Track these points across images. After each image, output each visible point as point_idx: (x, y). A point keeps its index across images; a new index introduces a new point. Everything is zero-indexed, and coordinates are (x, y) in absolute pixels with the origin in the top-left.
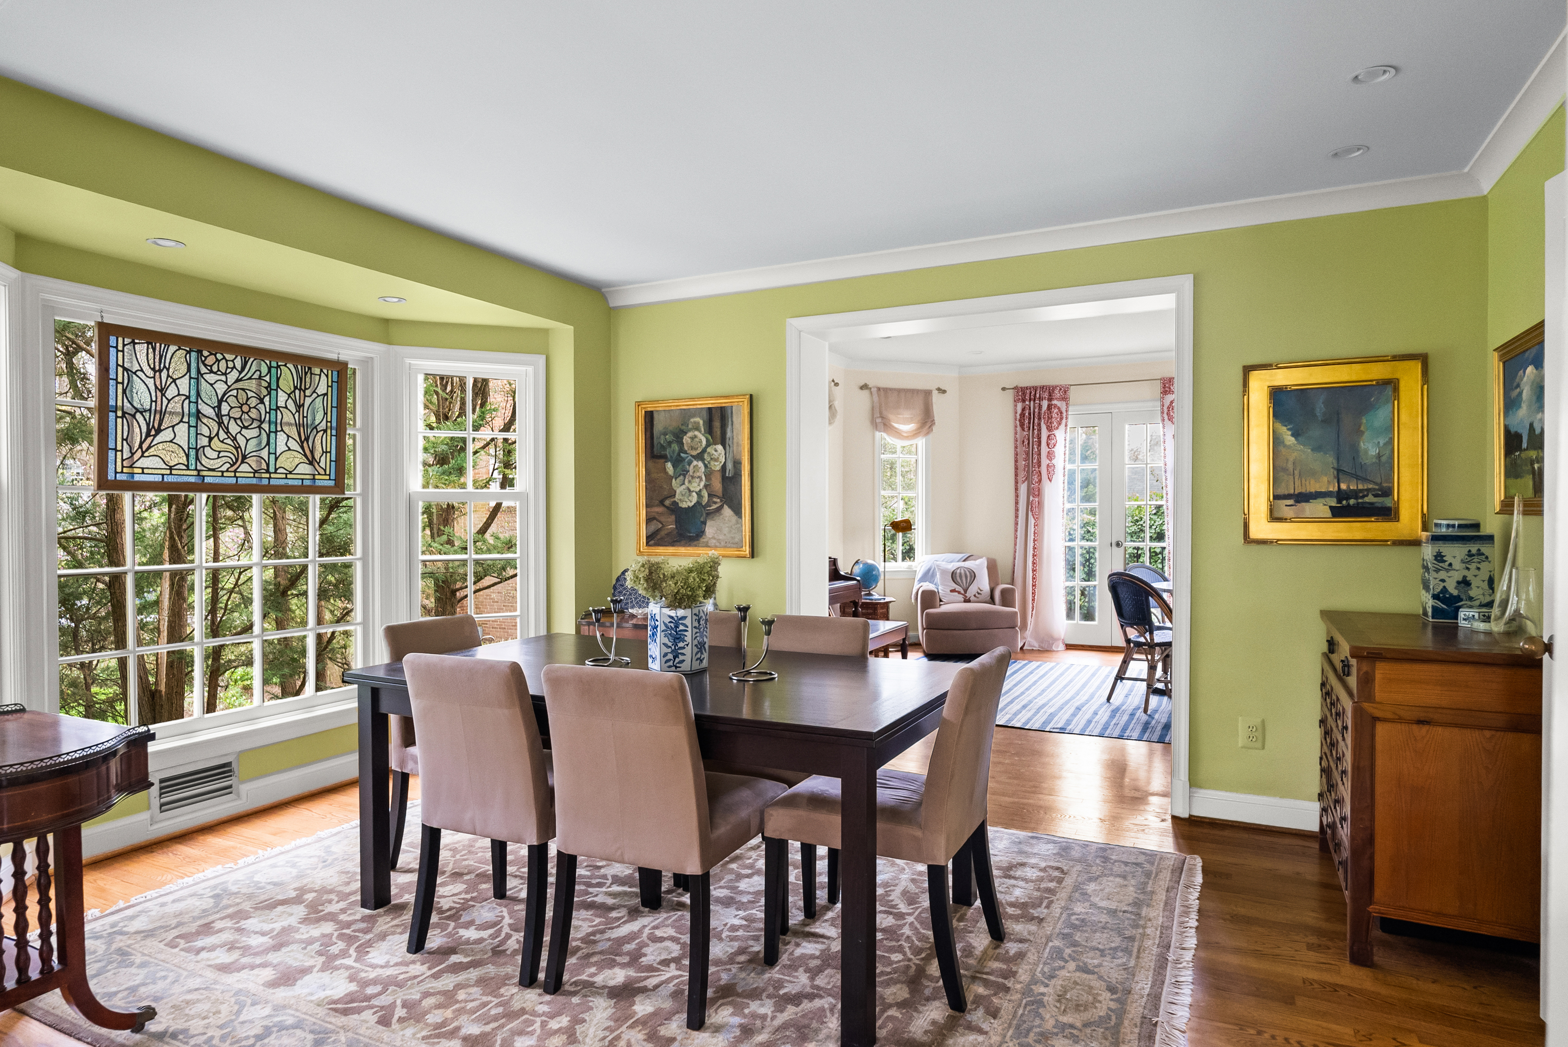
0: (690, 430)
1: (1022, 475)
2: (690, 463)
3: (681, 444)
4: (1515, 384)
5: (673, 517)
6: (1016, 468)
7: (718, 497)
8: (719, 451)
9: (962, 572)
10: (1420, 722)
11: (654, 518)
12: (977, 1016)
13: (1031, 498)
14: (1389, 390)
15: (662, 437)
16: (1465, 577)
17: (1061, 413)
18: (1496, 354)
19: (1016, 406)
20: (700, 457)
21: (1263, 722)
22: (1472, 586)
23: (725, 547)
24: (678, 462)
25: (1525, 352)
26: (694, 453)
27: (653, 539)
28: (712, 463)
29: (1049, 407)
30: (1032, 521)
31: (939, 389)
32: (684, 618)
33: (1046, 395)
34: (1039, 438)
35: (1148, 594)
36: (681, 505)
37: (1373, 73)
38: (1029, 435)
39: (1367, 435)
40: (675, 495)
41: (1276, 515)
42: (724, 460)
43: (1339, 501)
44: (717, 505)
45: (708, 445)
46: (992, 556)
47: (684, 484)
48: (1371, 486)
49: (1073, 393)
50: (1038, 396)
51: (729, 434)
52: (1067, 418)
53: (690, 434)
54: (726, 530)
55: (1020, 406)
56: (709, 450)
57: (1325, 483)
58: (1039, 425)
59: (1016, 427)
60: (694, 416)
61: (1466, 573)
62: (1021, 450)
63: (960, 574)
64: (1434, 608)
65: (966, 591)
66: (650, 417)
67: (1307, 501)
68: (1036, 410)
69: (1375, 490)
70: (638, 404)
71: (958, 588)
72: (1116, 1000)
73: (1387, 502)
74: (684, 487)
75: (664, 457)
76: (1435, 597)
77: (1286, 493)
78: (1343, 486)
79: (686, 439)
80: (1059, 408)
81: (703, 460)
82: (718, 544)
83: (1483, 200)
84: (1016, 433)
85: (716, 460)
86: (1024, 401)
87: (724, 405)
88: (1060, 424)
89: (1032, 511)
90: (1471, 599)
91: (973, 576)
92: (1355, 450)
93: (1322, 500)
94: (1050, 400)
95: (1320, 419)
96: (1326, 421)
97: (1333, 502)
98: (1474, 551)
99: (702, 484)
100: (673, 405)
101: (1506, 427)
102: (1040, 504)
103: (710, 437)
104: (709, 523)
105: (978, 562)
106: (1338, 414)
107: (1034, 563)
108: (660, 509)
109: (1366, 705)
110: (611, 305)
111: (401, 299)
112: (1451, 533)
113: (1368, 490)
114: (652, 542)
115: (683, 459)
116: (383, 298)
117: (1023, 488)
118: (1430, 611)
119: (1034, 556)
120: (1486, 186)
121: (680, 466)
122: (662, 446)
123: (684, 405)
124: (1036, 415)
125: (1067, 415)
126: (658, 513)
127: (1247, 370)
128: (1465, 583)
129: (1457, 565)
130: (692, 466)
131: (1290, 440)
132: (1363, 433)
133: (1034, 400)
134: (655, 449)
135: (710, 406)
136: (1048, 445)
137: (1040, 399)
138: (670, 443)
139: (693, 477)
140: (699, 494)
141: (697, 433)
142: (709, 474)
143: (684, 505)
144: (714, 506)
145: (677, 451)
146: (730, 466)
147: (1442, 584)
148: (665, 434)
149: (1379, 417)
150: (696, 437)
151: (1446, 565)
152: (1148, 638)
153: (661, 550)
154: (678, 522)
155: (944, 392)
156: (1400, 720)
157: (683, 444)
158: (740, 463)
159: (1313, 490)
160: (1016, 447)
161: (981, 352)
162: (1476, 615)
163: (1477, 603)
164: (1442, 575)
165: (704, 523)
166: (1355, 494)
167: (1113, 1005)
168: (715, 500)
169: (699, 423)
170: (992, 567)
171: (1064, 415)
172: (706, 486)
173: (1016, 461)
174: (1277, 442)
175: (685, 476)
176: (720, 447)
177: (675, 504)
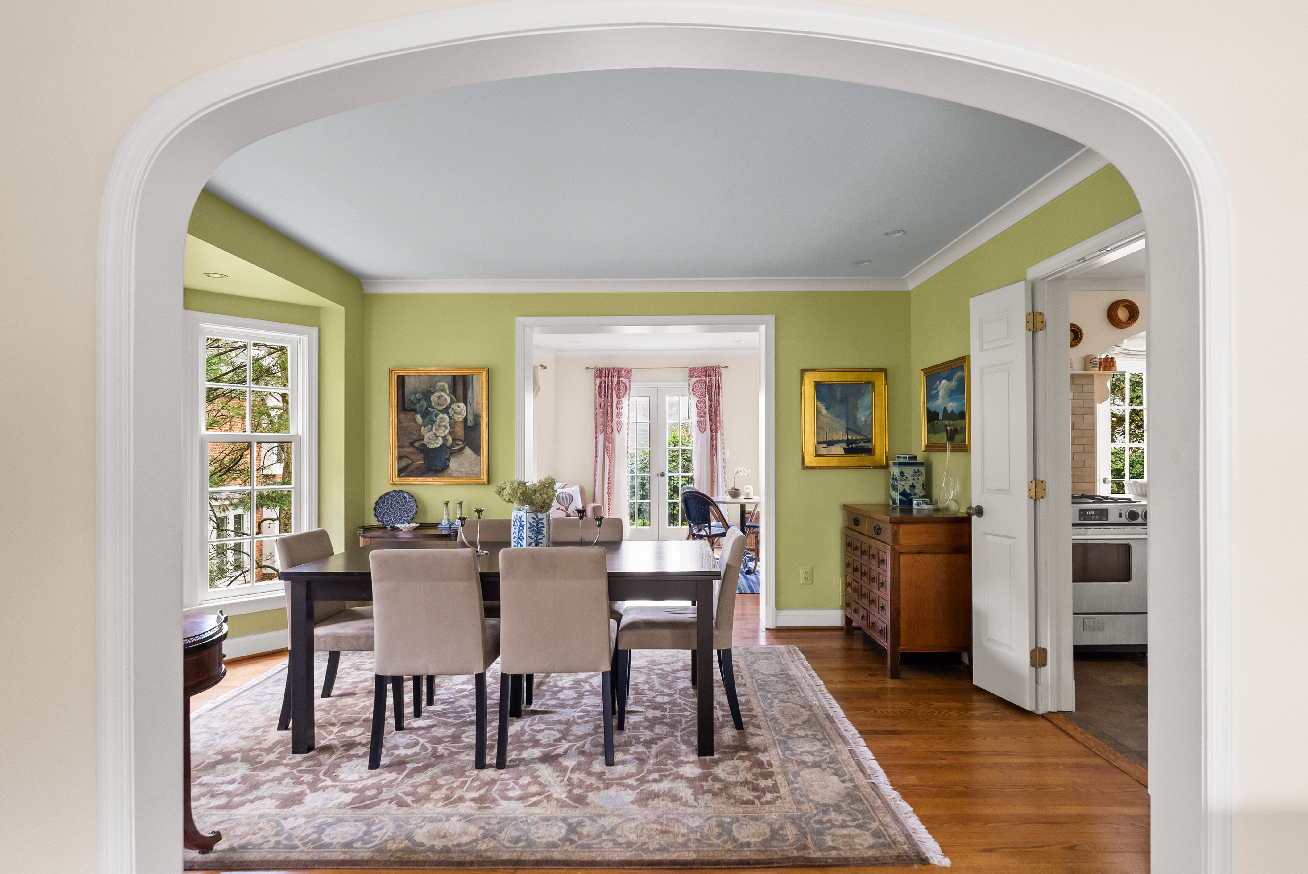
0: (436, 391)
1: (600, 427)
2: (436, 416)
3: (428, 400)
4: (934, 388)
5: (422, 455)
6: (596, 423)
7: (461, 441)
8: (462, 408)
9: (564, 496)
10: (919, 553)
11: (405, 456)
12: (751, 729)
13: (607, 444)
14: (870, 386)
15: (413, 395)
16: (913, 483)
17: (626, 387)
18: (922, 372)
19: (596, 380)
20: (446, 411)
21: (812, 569)
22: (916, 488)
23: (467, 477)
24: (426, 414)
25: (940, 373)
26: (441, 408)
27: (403, 472)
28: (456, 416)
29: (618, 382)
30: (607, 459)
31: (542, 366)
32: (542, 519)
33: (616, 374)
34: (612, 402)
35: (709, 504)
36: (428, 446)
37: (893, 233)
38: (604, 401)
39: (860, 410)
40: (423, 439)
41: (818, 453)
42: (465, 414)
43: (848, 445)
44: (460, 447)
45: (452, 402)
46: (583, 485)
47: (431, 430)
48: (862, 437)
49: (634, 374)
50: (610, 374)
51: (470, 395)
52: (630, 390)
53: (437, 394)
54: (467, 465)
55: (598, 380)
56: (453, 406)
57: (841, 435)
58: (612, 394)
59: (596, 395)
60: (440, 381)
61: (913, 481)
62: (600, 411)
63: (563, 497)
64: (900, 500)
65: (567, 509)
66: (401, 380)
67: (833, 445)
68: (610, 384)
69: (864, 439)
70: (391, 371)
71: (562, 507)
72: (808, 710)
73: (870, 446)
74: (431, 433)
75: (415, 411)
76: (900, 494)
77: (823, 440)
78: (850, 437)
79: (434, 398)
80: (624, 383)
81: (448, 413)
82: (460, 475)
83: (908, 293)
84: (596, 399)
85: (459, 414)
86: (601, 377)
87: (466, 374)
88: (625, 394)
89: (607, 453)
90: (915, 494)
91: (572, 498)
92: (855, 417)
93: (840, 445)
94: (619, 377)
95: (839, 400)
96: (841, 402)
97: (845, 446)
98: (916, 470)
99: (447, 431)
100: (423, 372)
101: (927, 408)
102: (613, 448)
103: (454, 397)
104: (452, 460)
105: (574, 488)
106: (847, 398)
107: (609, 489)
108: (411, 450)
109: (896, 547)
110: (366, 292)
111: (223, 276)
112: (906, 461)
113: (861, 439)
114: (403, 474)
115: (430, 413)
116: (208, 275)
117: (601, 437)
118: (898, 502)
119: (609, 483)
120: (911, 286)
121: (428, 417)
122: (412, 402)
123: (432, 372)
124: (610, 387)
125: (630, 388)
126: (408, 452)
127: (804, 371)
128: (913, 486)
129: (910, 477)
130: (438, 418)
131: (824, 411)
132: (858, 408)
133: (608, 377)
134: (406, 404)
135: (455, 374)
136: (617, 408)
137: (612, 376)
138: (419, 400)
139: (439, 426)
140: (444, 438)
141: (442, 393)
142: (453, 424)
143: (432, 446)
144: (458, 447)
145: (425, 407)
146: (470, 418)
147: (903, 487)
148: (415, 393)
149: (865, 401)
150: (441, 396)
151: (904, 478)
152: (708, 532)
153: (411, 480)
154: (425, 459)
155: (545, 368)
156: (910, 553)
157: (431, 401)
158: (480, 417)
159: (835, 439)
160: (596, 409)
161: (578, 342)
162: (921, 502)
163: (918, 496)
164: (903, 483)
165: (449, 460)
166: (855, 441)
167: (808, 713)
168: (458, 442)
169: (444, 386)
170: (582, 492)
171: (628, 388)
172: (450, 433)
173: (596, 418)
174: (818, 412)
175: (432, 425)
176: (462, 405)
177: (424, 445)
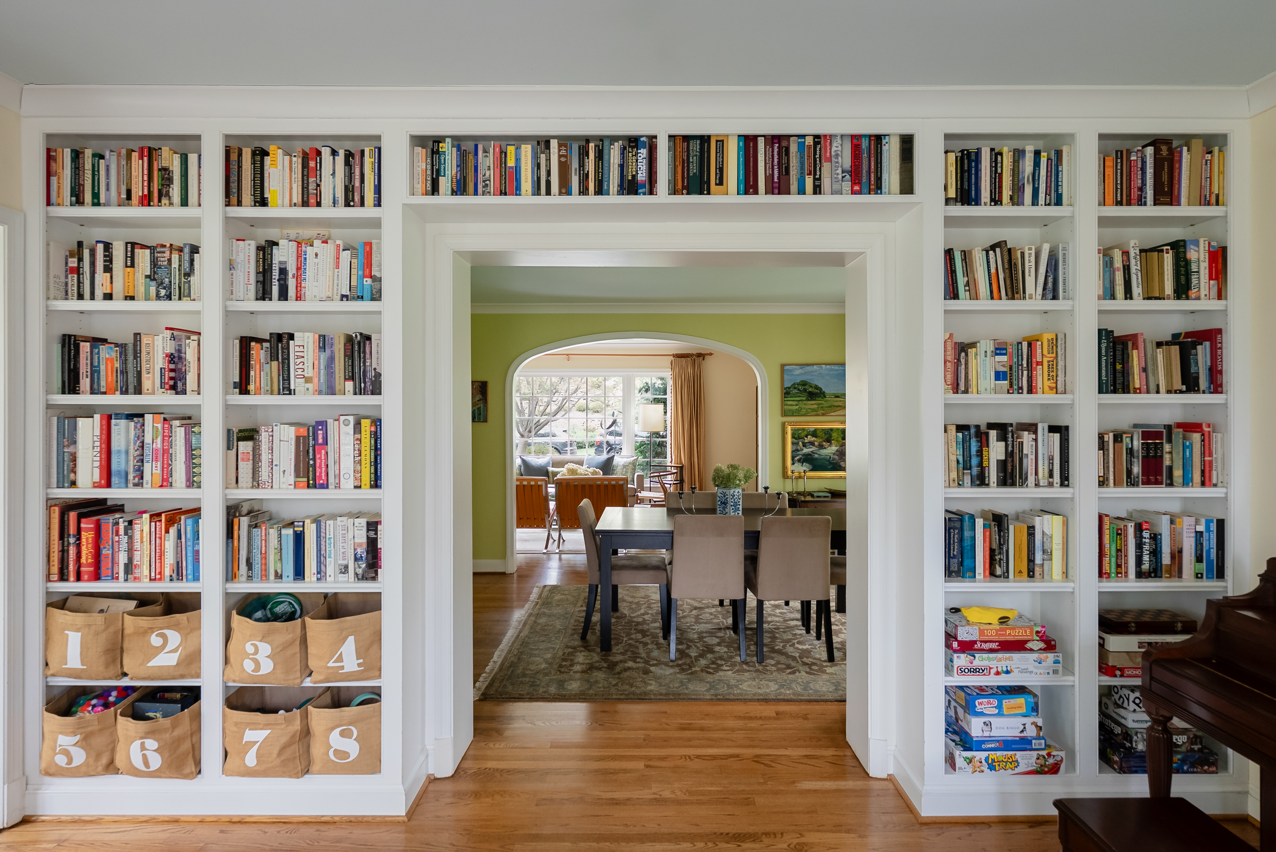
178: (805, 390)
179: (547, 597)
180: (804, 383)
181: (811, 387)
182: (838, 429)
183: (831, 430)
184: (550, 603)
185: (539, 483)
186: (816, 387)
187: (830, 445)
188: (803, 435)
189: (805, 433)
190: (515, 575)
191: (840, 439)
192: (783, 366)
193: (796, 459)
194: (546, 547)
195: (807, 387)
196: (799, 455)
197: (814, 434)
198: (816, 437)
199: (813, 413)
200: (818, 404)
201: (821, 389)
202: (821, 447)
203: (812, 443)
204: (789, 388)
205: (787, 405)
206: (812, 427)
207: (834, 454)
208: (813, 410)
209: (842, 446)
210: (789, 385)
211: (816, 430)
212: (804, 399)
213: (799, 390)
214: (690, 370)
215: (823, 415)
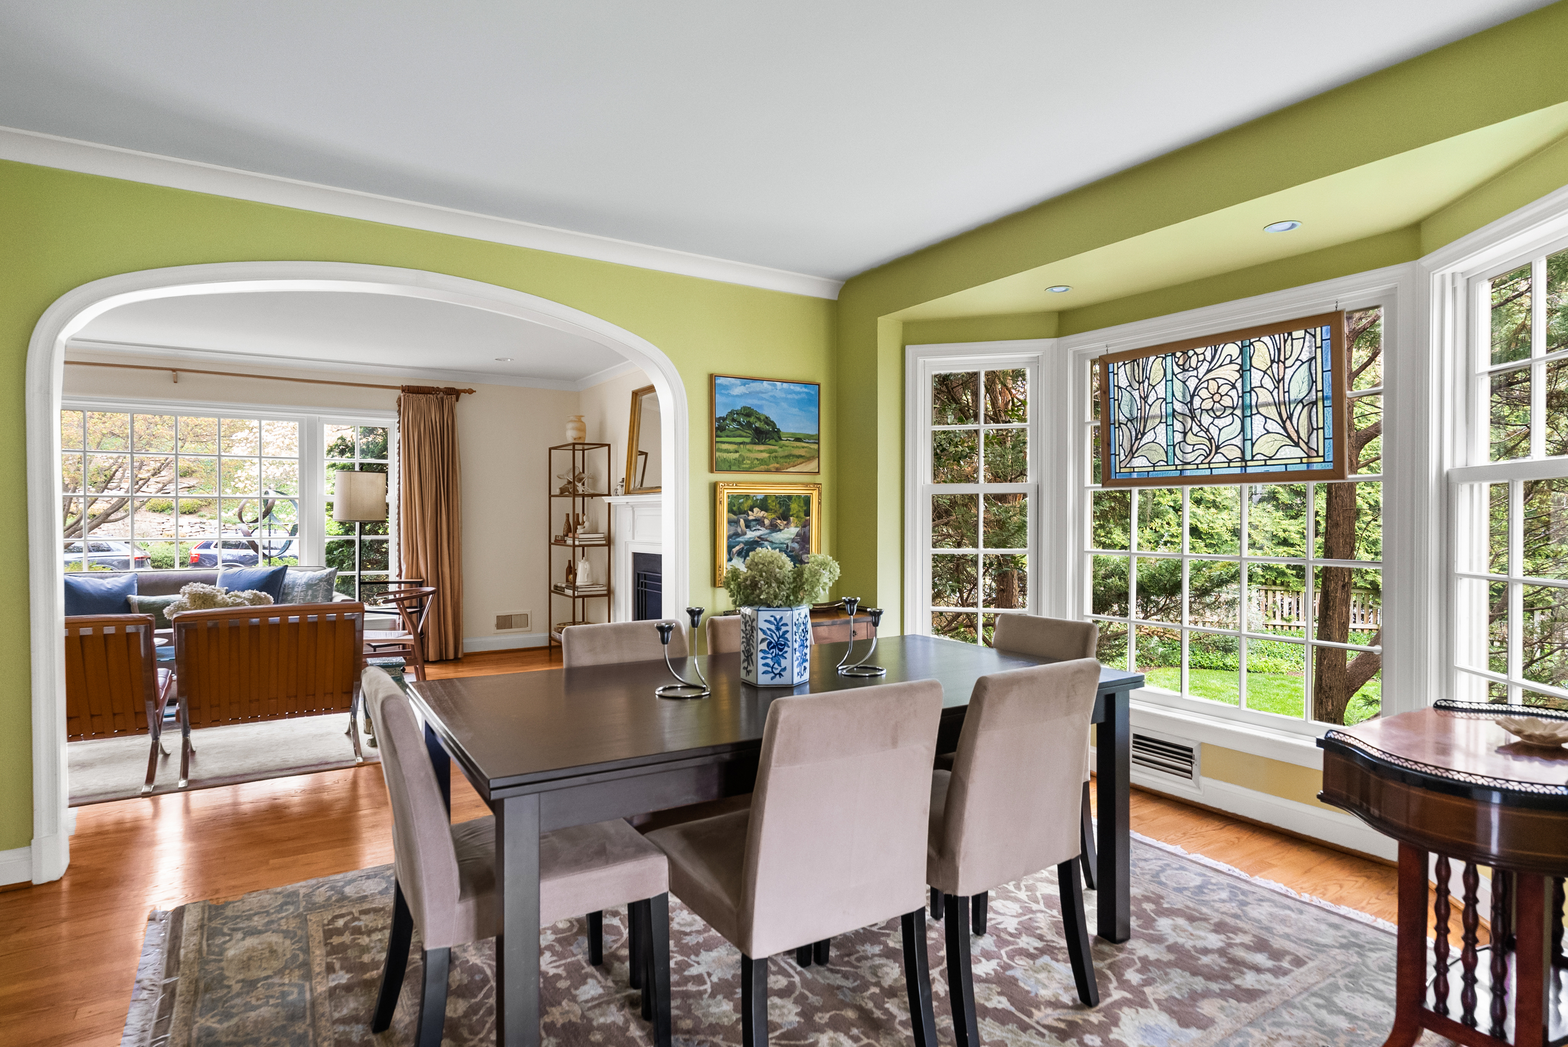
178: (749, 424)
179: (201, 958)
180: (748, 412)
181: (759, 419)
182: (799, 497)
183: (790, 497)
184: (220, 980)
185: (130, 629)
186: (767, 421)
187: (787, 525)
188: (745, 507)
189: (750, 502)
190: (65, 885)
191: (802, 515)
192: (712, 378)
193: (735, 550)
194: (150, 779)
195: (752, 419)
196: (739, 543)
197: (764, 504)
198: (766, 511)
199: (763, 467)
200: (770, 452)
201: (773, 425)
202: (774, 528)
203: (760, 522)
204: (724, 419)
205: (721, 450)
206: (760, 492)
207: (793, 540)
208: (762, 461)
209: (804, 526)
210: (724, 415)
211: (766, 497)
212: (747, 440)
213: (739, 423)
214: (435, 415)
215: (778, 471)
